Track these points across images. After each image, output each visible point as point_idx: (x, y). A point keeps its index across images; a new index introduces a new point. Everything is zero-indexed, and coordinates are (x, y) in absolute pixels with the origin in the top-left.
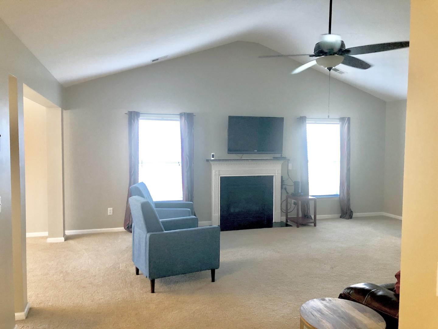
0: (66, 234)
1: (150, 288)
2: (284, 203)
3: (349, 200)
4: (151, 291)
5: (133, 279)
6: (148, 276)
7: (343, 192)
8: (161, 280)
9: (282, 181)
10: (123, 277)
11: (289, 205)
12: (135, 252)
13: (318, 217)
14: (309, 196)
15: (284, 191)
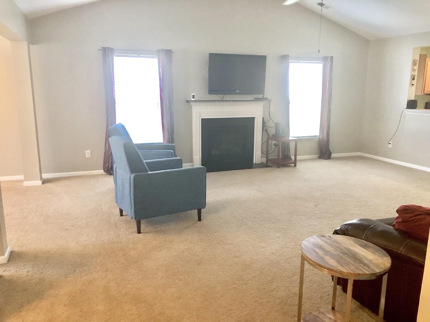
0: (43, 177)
1: (136, 229)
2: (265, 144)
3: (328, 140)
4: (137, 232)
5: (117, 220)
6: (133, 217)
7: (323, 133)
8: (147, 221)
9: (264, 123)
10: (107, 219)
11: (269, 146)
12: (118, 193)
13: (298, 157)
14: (289, 137)
15: (265, 132)
